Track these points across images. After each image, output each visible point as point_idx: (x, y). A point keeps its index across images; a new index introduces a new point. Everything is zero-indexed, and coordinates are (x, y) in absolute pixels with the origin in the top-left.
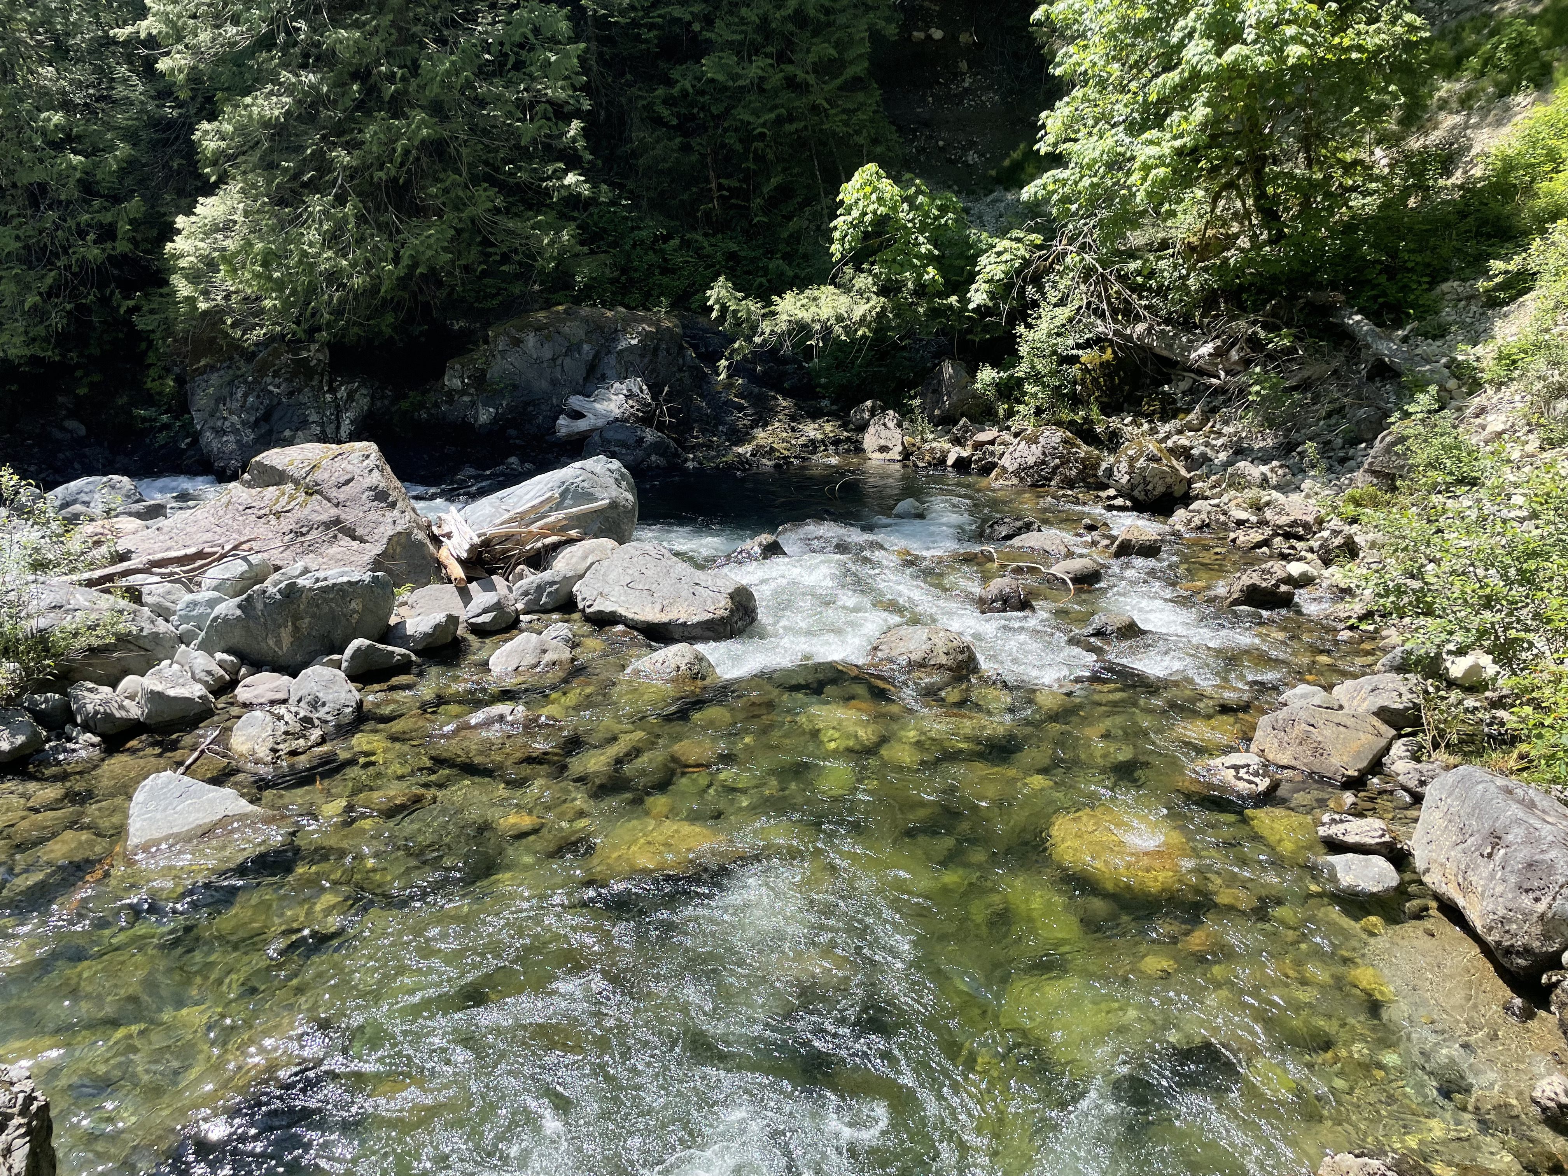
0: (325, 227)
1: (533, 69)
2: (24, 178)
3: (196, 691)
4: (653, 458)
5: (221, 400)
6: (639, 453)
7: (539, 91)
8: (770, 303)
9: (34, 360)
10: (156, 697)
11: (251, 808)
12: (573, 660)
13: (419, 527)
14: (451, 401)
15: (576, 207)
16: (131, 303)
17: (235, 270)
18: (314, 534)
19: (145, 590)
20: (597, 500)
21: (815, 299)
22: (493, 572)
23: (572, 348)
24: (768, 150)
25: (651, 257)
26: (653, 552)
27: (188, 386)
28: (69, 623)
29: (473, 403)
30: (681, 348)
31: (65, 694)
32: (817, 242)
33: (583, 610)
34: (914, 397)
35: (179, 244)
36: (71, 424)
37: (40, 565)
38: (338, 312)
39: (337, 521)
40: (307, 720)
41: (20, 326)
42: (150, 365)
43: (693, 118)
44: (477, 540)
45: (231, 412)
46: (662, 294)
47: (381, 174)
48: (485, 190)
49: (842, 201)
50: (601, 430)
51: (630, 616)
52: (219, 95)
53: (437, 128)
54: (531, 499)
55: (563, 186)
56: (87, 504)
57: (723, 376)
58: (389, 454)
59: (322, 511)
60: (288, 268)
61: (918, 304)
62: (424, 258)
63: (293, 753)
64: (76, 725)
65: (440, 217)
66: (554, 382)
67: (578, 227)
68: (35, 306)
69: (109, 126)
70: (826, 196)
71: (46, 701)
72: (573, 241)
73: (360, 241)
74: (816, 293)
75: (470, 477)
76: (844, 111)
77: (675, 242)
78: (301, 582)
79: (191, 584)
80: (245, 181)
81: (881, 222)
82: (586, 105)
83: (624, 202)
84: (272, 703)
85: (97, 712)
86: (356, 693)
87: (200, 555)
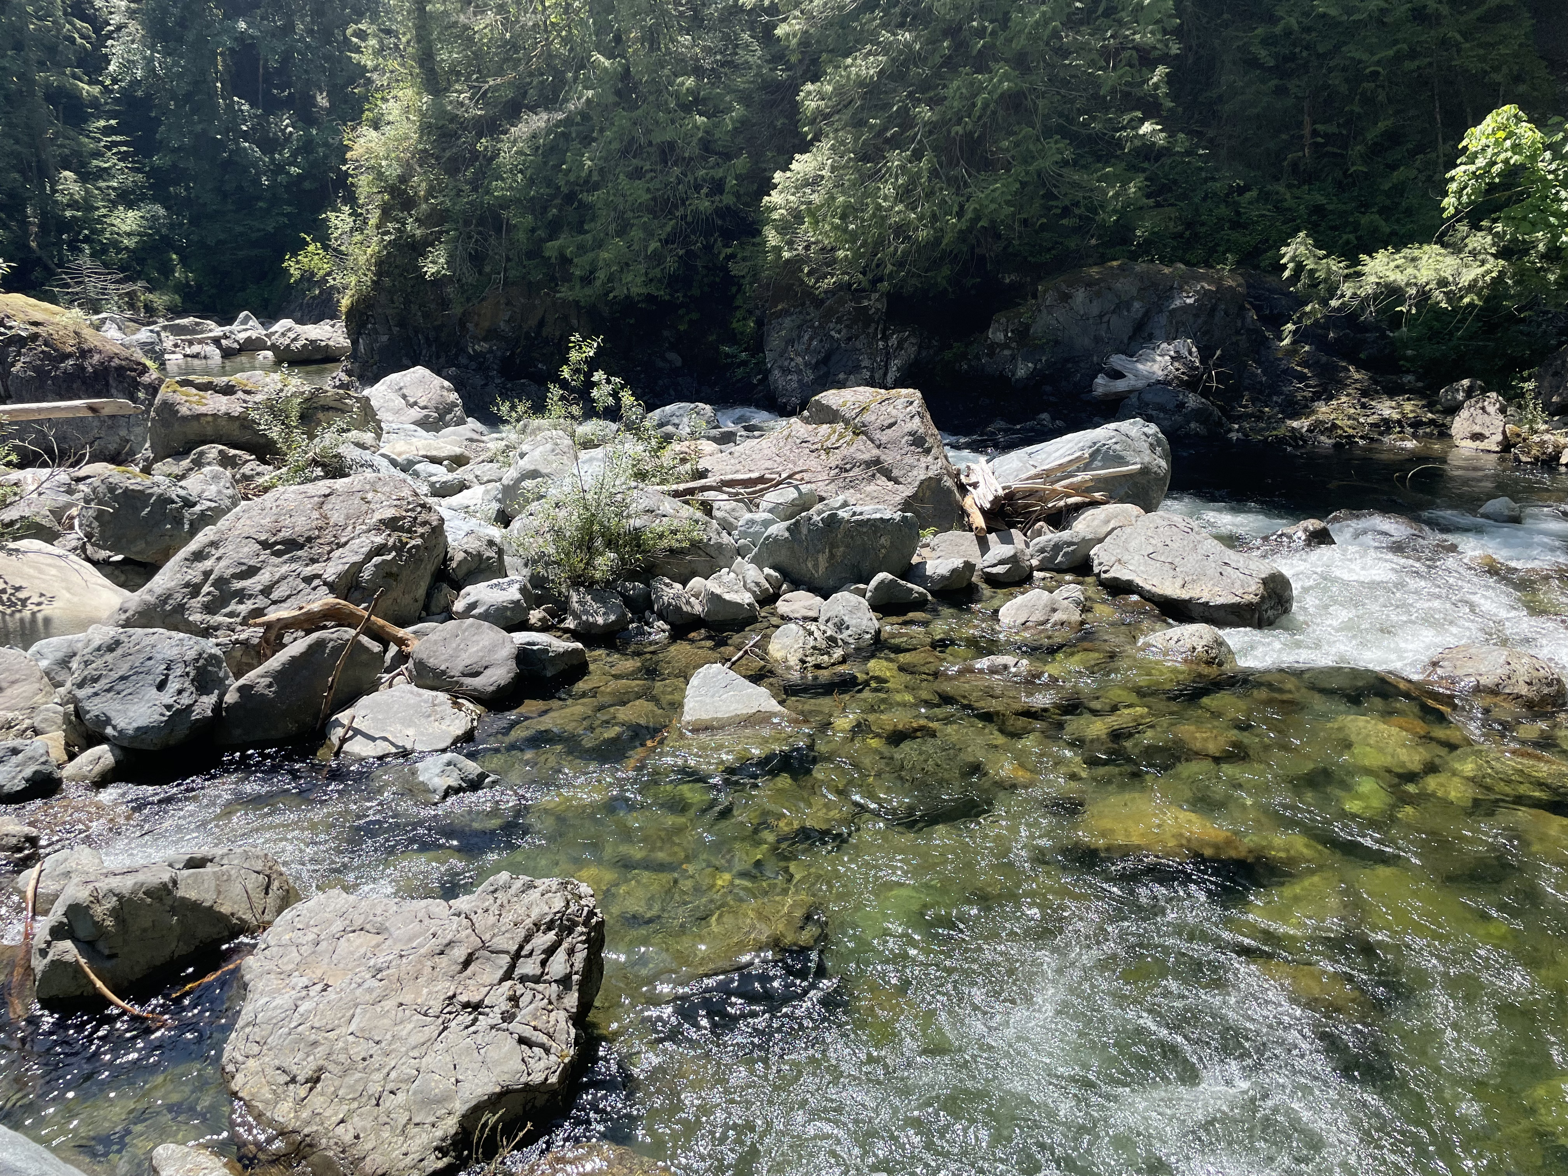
0: (900, 181)
1: (1123, 14)
2: (659, 137)
3: (746, 598)
4: (1193, 425)
5: (790, 342)
6: (1177, 418)
7: (1127, 37)
8: (1358, 263)
9: (650, 298)
10: (715, 598)
11: (779, 708)
12: (1082, 623)
13: (949, 474)
14: (991, 355)
15: (1147, 158)
16: (729, 251)
17: (817, 222)
18: (856, 471)
19: (716, 505)
20: (1127, 464)
21: (1414, 260)
22: (1013, 525)
23: (1122, 305)
24: (1380, 90)
25: (1223, 210)
26: (1182, 525)
27: (765, 328)
28: (659, 525)
29: (1013, 358)
30: (1242, 308)
31: (648, 585)
32: (1425, 194)
33: (1098, 575)
34: (1528, 379)
35: (775, 198)
36: (672, 356)
37: (641, 475)
38: (900, 264)
39: (877, 462)
40: (832, 639)
41: (642, 268)
42: (739, 307)
43: (1293, 57)
44: (1001, 493)
45: (797, 354)
46: (1228, 250)
47: (959, 129)
48: (1056, 142)
49: (1466, 148)
50: (1140, 392)
51: (1148, 587)
52: (824, 56)
53: (1018, 81)
54: (1060, 457)
55: (1137, 136)
56: (676, 426)
57: (1286, 342)
58: (930, 402)
59: (864, 450)
60: (863, 220)
61: (1546, 270)
62: (986, 212)
63: (818, 667)
64: (653, 612)
65: (1008, 171)
66: (1097, 339)
67: (1146, 179)
68: (655, 250)
69: (730, 90)
70: (1445, 141)
71: (634, 588)
72: (1140, 194)
73: (929, 195)
74: (1416, 253)
75: (1000, 430)
76: (1480, 46)
77: (1253, 194)
78: (841, 513)
79: (751, 504)
80: (835, 138)
81: (1512, 173)
82: (1175, 49)
83: (1201, 152)
84: (805, 619)
85: (670, 604)
86: (875, 621)
87: (761, 480)
